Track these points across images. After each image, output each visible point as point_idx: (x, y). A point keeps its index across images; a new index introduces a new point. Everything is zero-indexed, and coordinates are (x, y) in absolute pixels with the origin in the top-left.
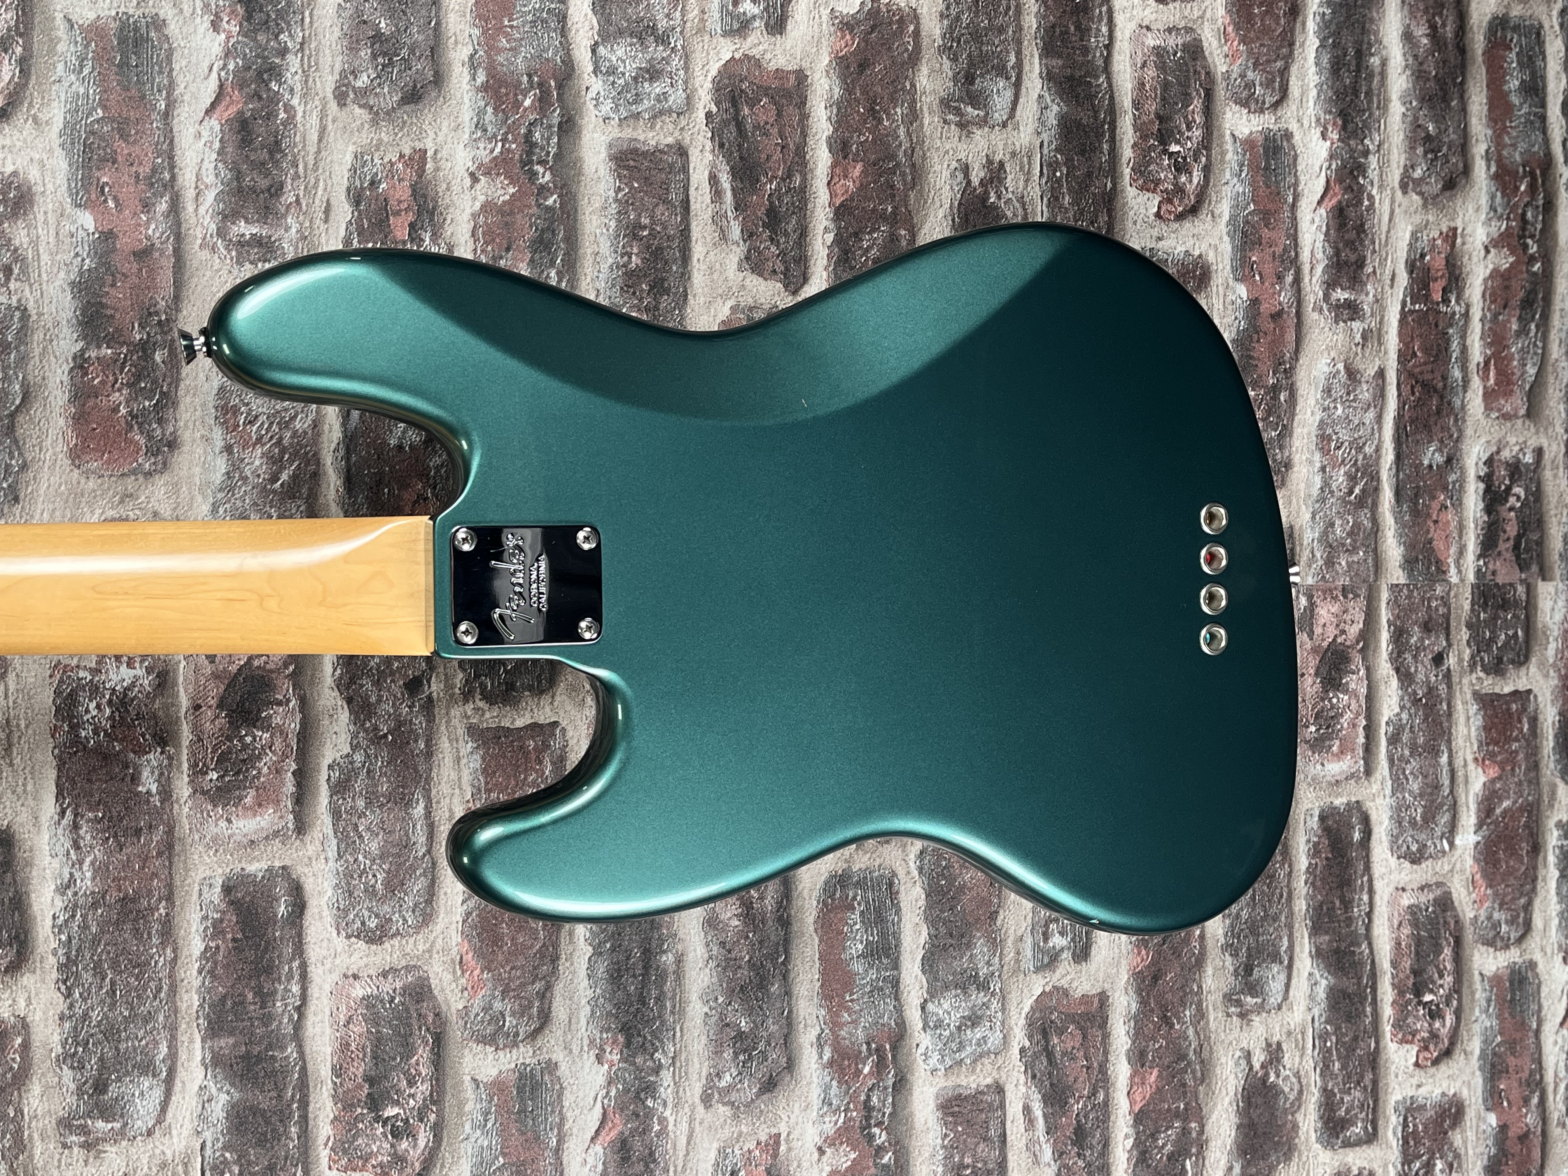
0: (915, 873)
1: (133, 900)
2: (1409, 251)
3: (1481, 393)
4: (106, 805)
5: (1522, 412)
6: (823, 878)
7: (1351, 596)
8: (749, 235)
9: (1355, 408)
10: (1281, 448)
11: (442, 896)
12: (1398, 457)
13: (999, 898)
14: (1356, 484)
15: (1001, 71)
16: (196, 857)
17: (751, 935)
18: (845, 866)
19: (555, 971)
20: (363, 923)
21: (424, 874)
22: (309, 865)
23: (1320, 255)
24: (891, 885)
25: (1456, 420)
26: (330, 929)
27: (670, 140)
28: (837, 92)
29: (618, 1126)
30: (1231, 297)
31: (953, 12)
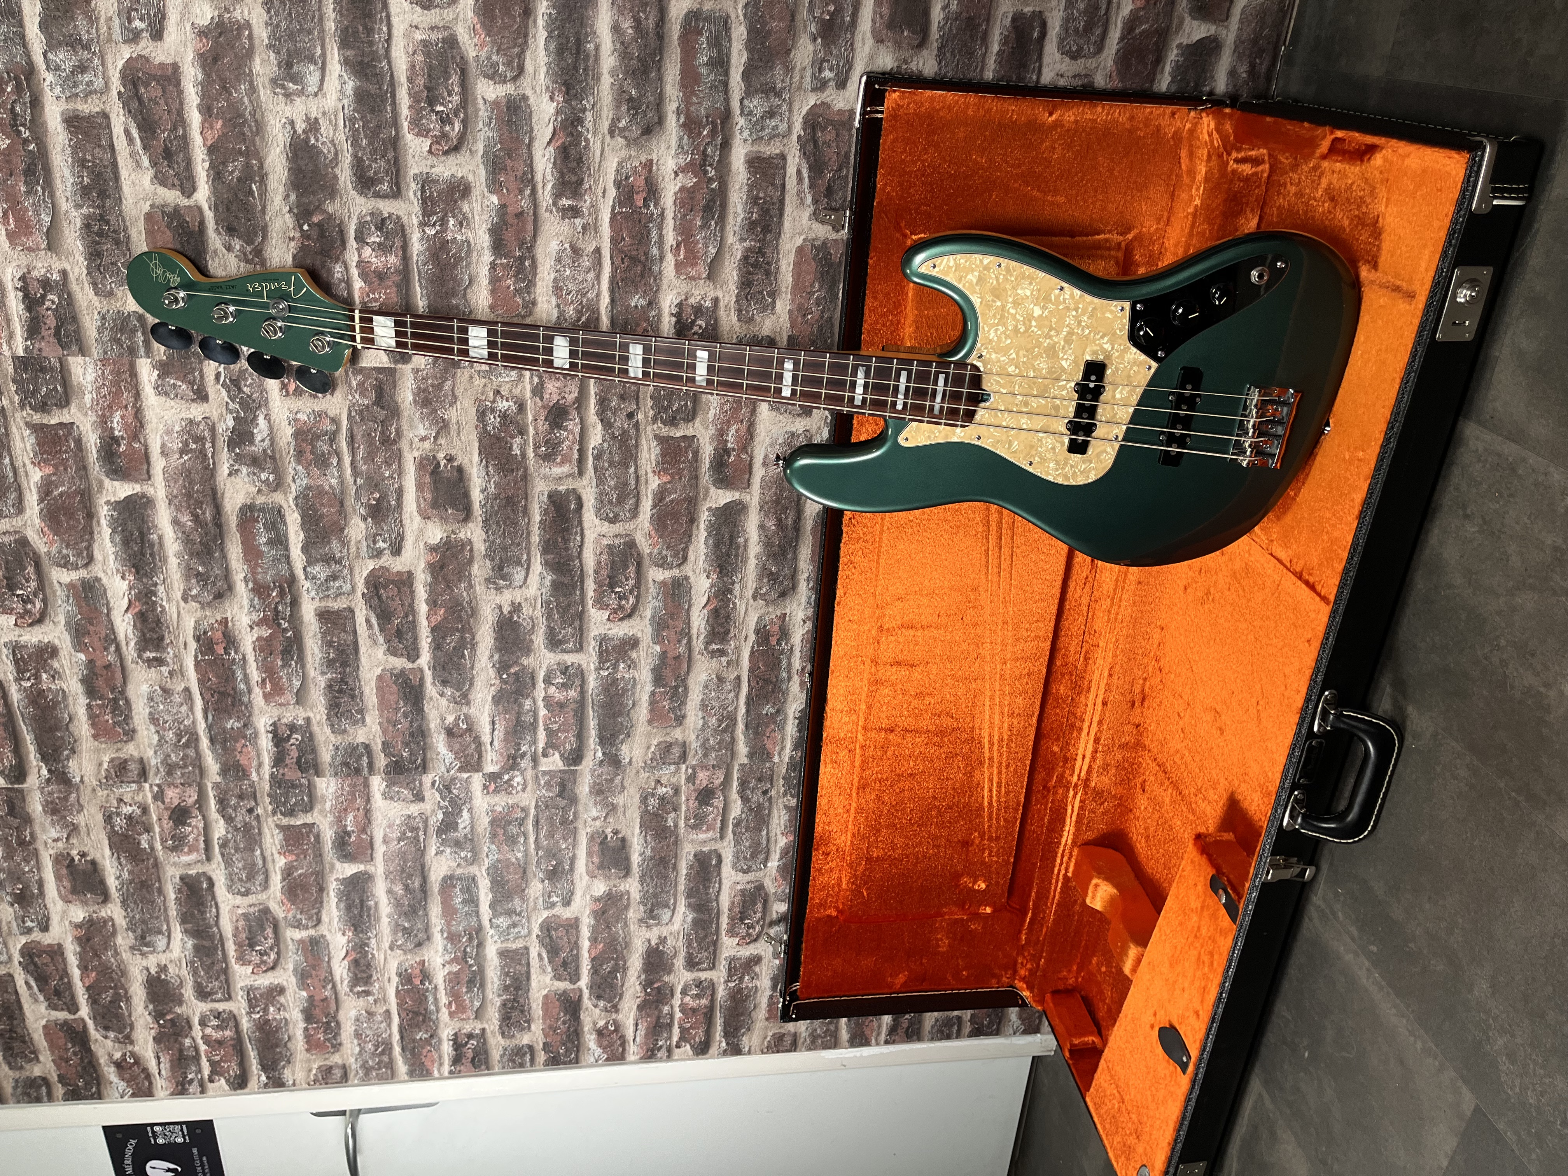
2: (616, 175)
3: (673, 263)
5: (704, 276)
6: (239, 506)
8: (154, 164)
9: (579, 271)
10: (529, 293)
11: (26, 502)
12: (613, 300)
13: (345, 522)
15: (311, 59)
17: (199, 530)
18: (251, 500)
19: (92, 538)
23: (549, 177)
24: (280, 511)
25: (655, 280)
27: (97, 109)
28: (200, 77)
29: (138, 607)
30: (487, 203)
31: (274, 22)
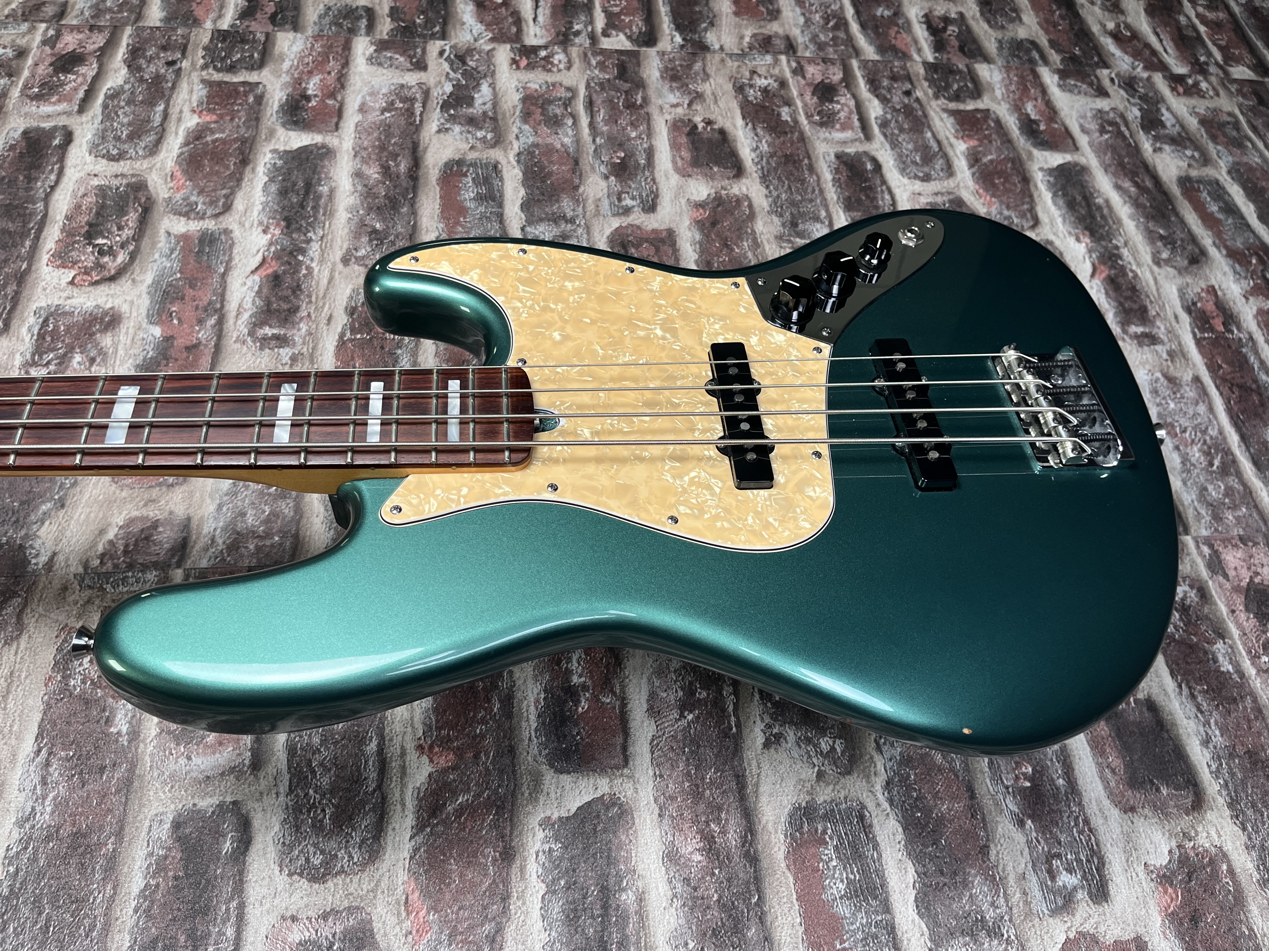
0: (886, 805)
1: (84, 836)
2: (1181, 301)
4: (78, 745)
6: (786, 811)
7: (1250, 544)
9: (1186, 404)
11: (390, 832)
12: (1243, 438)
13: (986, 831)
14: (1213, 458)
15: (817, 219)
16: (151, 793)
17: (717, 872)
18: (808, 798)
19: (505, 911)
20: (307, 860)
21: (373, 810)
22: (260, 800)
24: (862, 817)
26: (272, 866)
28: (698, 237)
31: (775, 194)
